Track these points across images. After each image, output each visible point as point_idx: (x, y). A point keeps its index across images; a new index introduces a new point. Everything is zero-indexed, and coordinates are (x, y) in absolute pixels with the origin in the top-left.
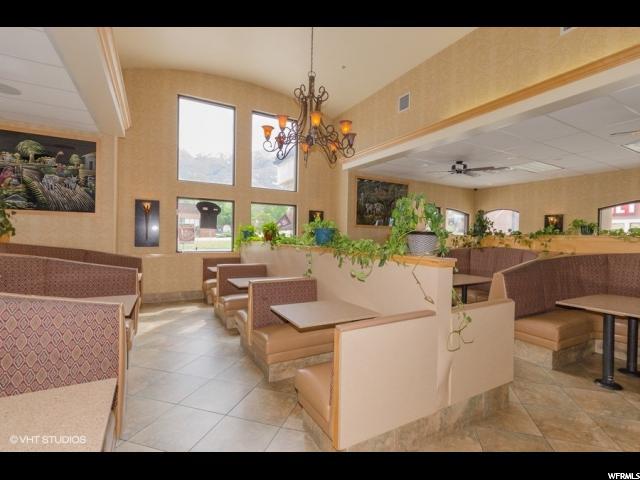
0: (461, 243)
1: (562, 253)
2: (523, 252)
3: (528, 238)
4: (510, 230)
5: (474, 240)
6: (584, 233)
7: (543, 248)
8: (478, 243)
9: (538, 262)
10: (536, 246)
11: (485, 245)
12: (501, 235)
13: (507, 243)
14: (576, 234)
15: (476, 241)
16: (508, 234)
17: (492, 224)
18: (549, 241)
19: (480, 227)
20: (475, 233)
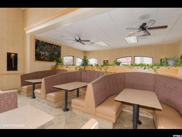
0: (78, 69)
1: (112, 73)
2: (99, 72)
3: (100, 67)
4: (95, 64)
5: (83, 67)
6: (117, 65)
7: (105, 71)
8: (84, 69)
9: (105, 77)
10: (103, 70)
11: (86, 70)
12: (92, 65)
13: (94, 69)
14: (115, 65)
15: (83, 68)
16: (94, 65)
17: (89, 62)
18: (107, 68)
19: (85, 63)
20: (83, 65)
